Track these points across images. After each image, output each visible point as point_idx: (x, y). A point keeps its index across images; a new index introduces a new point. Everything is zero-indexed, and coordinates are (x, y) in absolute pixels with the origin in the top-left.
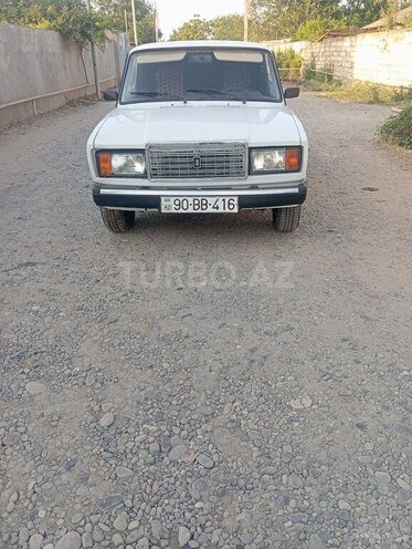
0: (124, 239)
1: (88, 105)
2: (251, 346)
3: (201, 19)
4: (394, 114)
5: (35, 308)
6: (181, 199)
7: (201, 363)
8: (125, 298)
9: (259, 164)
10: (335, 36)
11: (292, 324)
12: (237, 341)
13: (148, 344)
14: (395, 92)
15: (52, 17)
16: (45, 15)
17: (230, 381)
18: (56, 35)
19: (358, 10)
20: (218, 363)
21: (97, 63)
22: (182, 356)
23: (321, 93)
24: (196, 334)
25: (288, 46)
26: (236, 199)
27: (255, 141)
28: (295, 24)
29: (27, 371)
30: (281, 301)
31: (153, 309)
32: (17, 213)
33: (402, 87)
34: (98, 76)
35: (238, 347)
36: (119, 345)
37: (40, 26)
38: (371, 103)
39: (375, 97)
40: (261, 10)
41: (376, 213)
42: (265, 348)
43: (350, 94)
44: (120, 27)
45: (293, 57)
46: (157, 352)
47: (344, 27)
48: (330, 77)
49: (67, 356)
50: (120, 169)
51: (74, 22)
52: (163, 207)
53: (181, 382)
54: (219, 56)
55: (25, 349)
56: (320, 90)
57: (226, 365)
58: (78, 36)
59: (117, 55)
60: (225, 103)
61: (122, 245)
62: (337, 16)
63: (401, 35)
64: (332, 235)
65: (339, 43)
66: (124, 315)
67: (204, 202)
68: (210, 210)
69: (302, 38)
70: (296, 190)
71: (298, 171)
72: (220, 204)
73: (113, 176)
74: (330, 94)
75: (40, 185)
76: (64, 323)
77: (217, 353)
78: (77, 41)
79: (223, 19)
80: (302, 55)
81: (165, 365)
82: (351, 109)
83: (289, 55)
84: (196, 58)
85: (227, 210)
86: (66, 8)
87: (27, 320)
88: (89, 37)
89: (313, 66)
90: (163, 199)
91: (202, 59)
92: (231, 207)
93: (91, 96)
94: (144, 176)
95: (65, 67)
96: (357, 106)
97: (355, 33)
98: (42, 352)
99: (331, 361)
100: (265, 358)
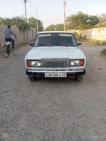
0: (34, 83)
1: (25, 45)
2: (73, 122)
3: (53, 25)
4: (104, 48)
5: (7, 106)
6: (50, 73)
7: (58, 128)
8: (34, 103)
9: (72, 64)
10: (86, 29)
11: (85, 114)
12: (68, 120)
13: (41, 120)
14: (103, 42)
15: (17, 24)
16: (15, 24)
17: (67, 135)
18: (18, 28)
19: (91, 22)
20: (63, 128)
21: (28, 35)
22: (51, 125)
23: (84, 42)
24: (55, 116)
25: (75, 31)
26: (66, 73)
27: (71, 58)
28: (76, 26)
29: (3, 129)
30: (81, 105)
31: (42, 107)
32: (5, 75)
33: (104, 41)
34: (28, 38)
35: (69, 122)
36: (32, 120)
37: (14, 26)
38: (97, 45)
39: (98, 43)
40: (68, 23)
41: (103, 76)
42: (77, 123)
43: (91, 43)
44: (34, 26)
45: (76, 34)
46: (43, 123)
47: (88, 26)
48: (85, 38)
49: (16, 124)
50: (34, 65)
51: (23, 25)
52: (45, 75)
53: (51, 135)
54: (60, 35)
55: (3, 121)
56: (83, 42)
57: (65, 129)
58: (24, 29)
59: (33, 33)
60: (62, 47)
61: (33, 85)
62: (86, 24)
63: (104, 28)
64: (92, 83)
65: (88, 30)
66: (34, 109)
67: (57, 74)
68: (59, 76)
69: (78, 29)
70: (83, 71)
71: (83, 66)
72: (61, 75)
73: (32, 67)
74: (86, 43)
75: (12, 67)
76: (16, 112)
77: (62, 124)
78: (23, 30)
79: (59, 25)
80: (78, 33)
81: (46, 128)
82: (92, 47)
83: (75, 33)
84: (54, 35)
85: (63, 76)
86: (21, 22)
87: (5, 110)
88: (26, 29)
89: (81, 36)
90: (45, 73)
91: (56, 36)
92: (65, 75)
93: (26, 43)
94: (40, 67)
95: (20, 36)
96: (93, 46)
97: (92, 28)
98: (8, 122)
99: (98, 127)
100: (78, 126)
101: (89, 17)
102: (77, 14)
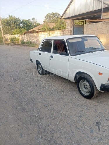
19: (25, 26)
48: (31, 43)
63: (54, 32)
65: (32, 35)
80: (19, 38)
89: (23, 40)
101: (21, 21)
102: (8, 18)
